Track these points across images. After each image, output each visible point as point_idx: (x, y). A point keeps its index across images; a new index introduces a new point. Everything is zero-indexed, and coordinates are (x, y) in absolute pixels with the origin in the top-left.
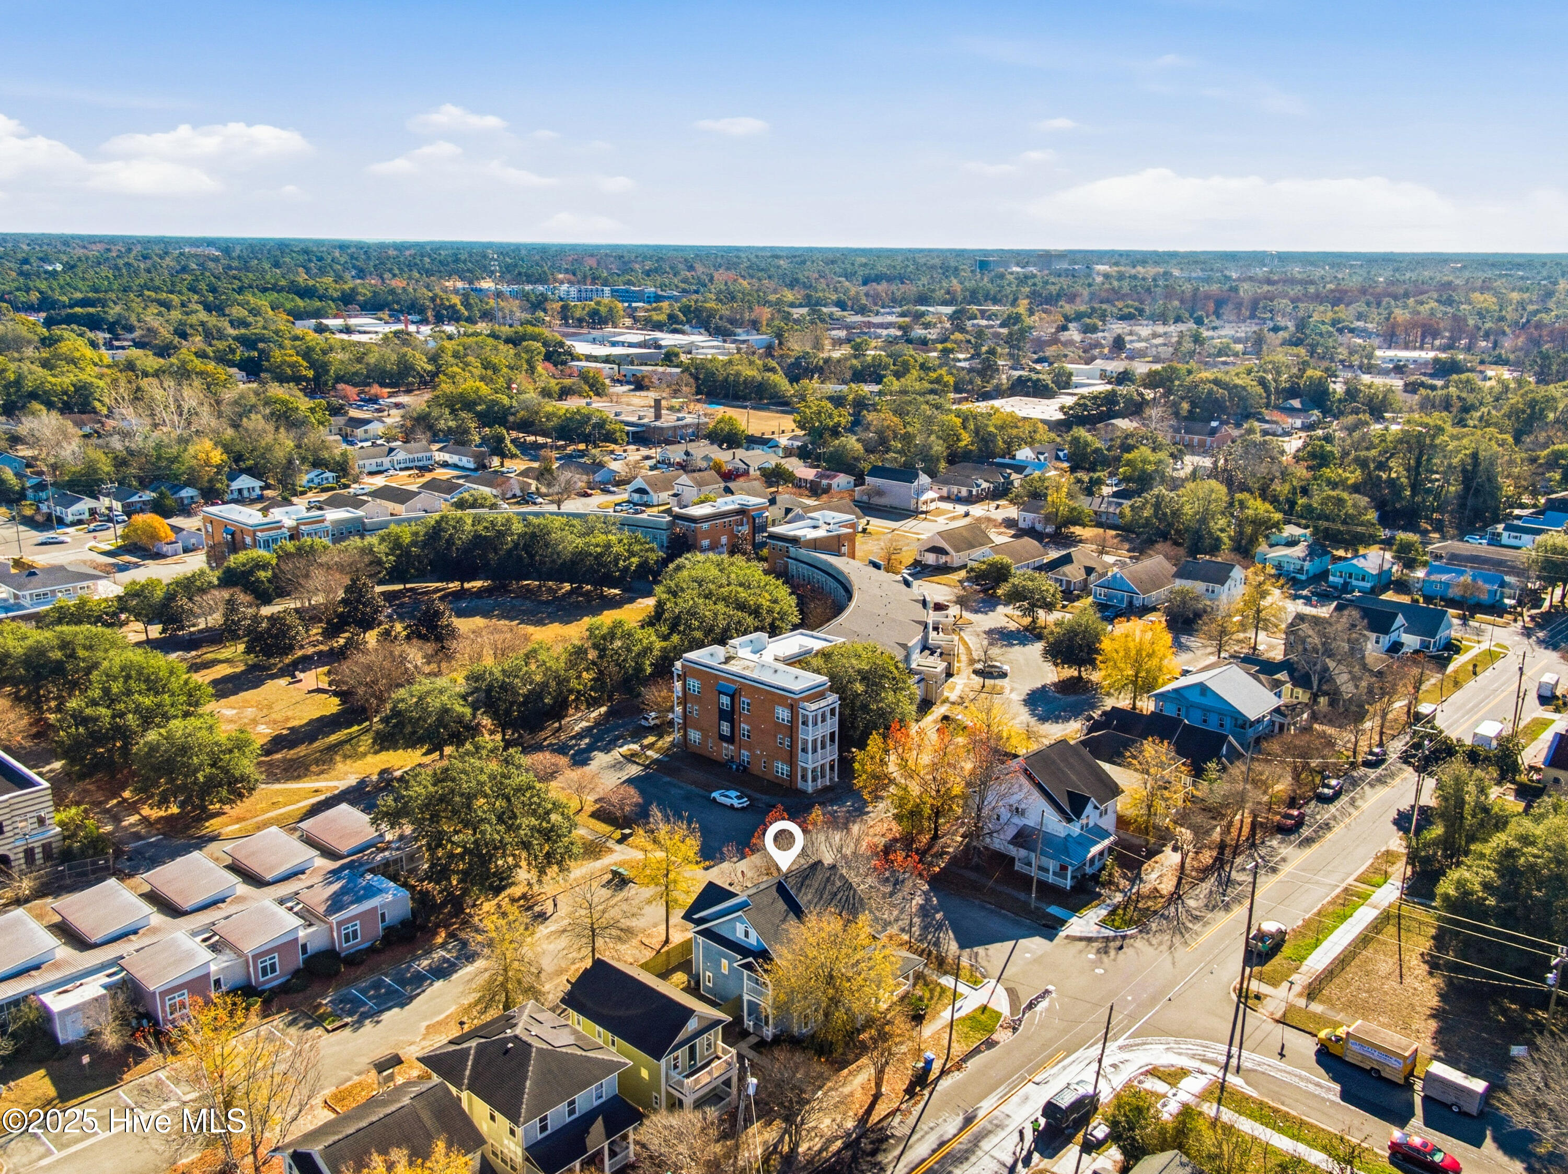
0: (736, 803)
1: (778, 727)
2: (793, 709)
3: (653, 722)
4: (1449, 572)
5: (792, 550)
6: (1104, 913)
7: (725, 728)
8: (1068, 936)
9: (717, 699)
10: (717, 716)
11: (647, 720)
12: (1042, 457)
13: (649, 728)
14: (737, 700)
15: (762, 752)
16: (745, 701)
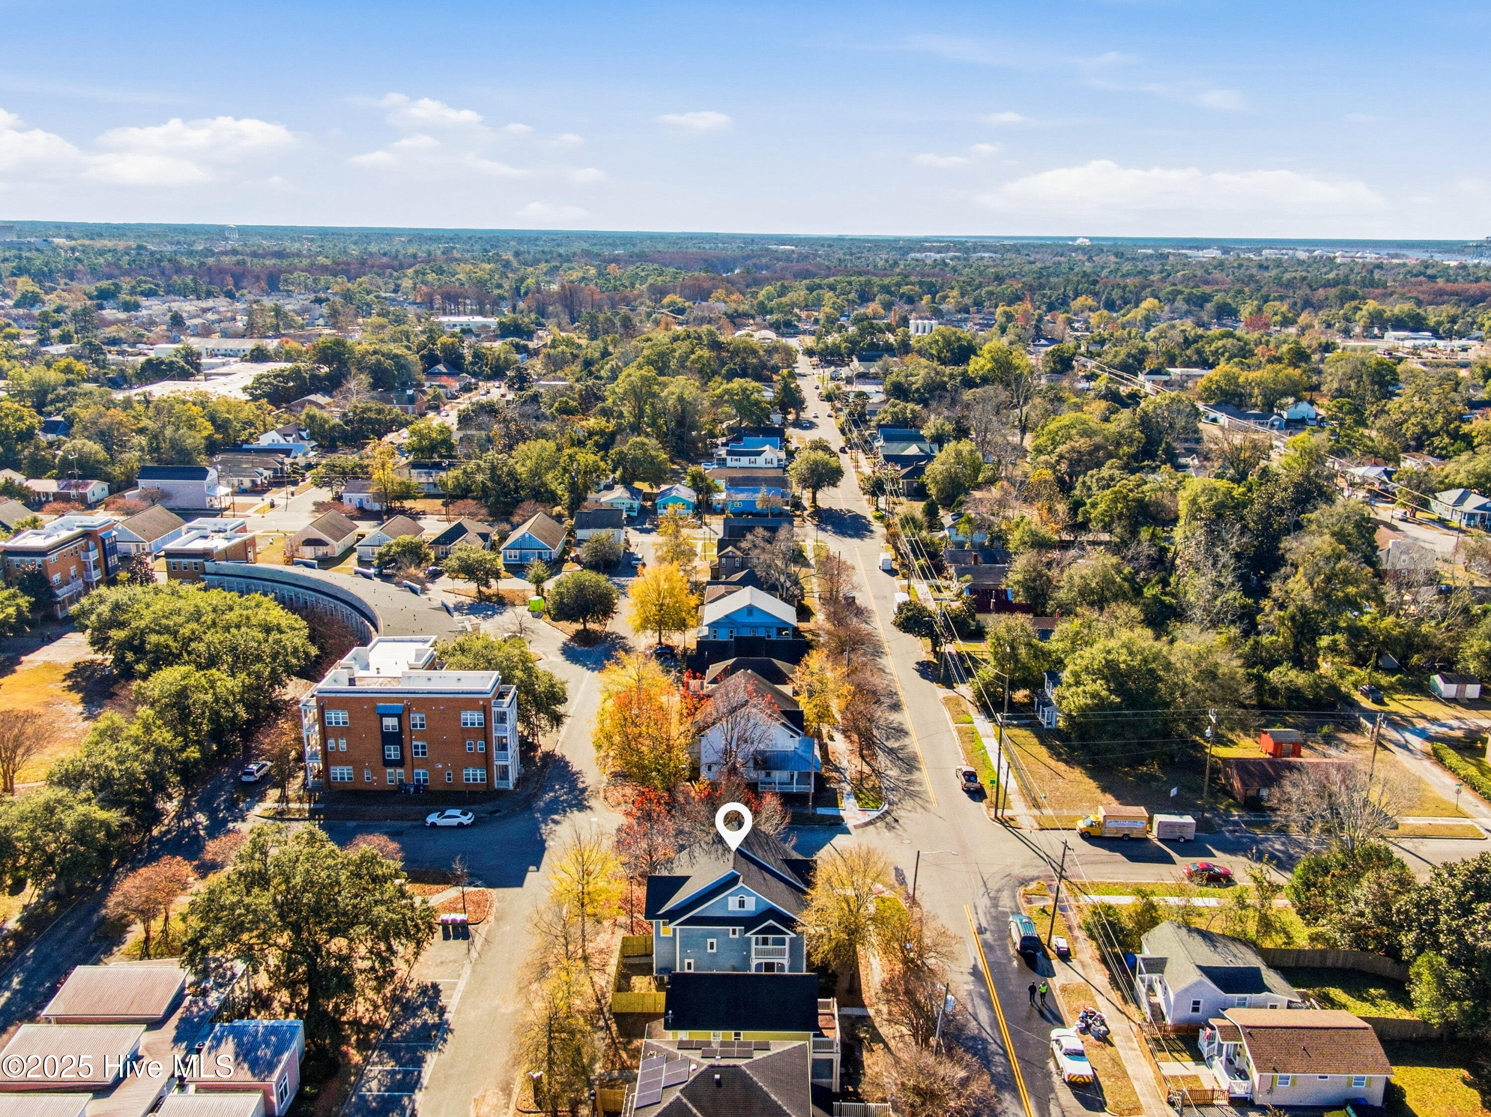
0: (466, 820)
1: (467, 732)
2: (486, 710)
3: (258, 775)
4: (742, 491)
5: (209, 566)
6: (853, 800)
7: (393, 752)
8: (856, 827)
9: (378, 724)
10: (379, 741)
11: (251, 774)
12: (290, 439)
13: (256, 782)
14: (405, 718)
15: (445, 764)
16: (417, 718)
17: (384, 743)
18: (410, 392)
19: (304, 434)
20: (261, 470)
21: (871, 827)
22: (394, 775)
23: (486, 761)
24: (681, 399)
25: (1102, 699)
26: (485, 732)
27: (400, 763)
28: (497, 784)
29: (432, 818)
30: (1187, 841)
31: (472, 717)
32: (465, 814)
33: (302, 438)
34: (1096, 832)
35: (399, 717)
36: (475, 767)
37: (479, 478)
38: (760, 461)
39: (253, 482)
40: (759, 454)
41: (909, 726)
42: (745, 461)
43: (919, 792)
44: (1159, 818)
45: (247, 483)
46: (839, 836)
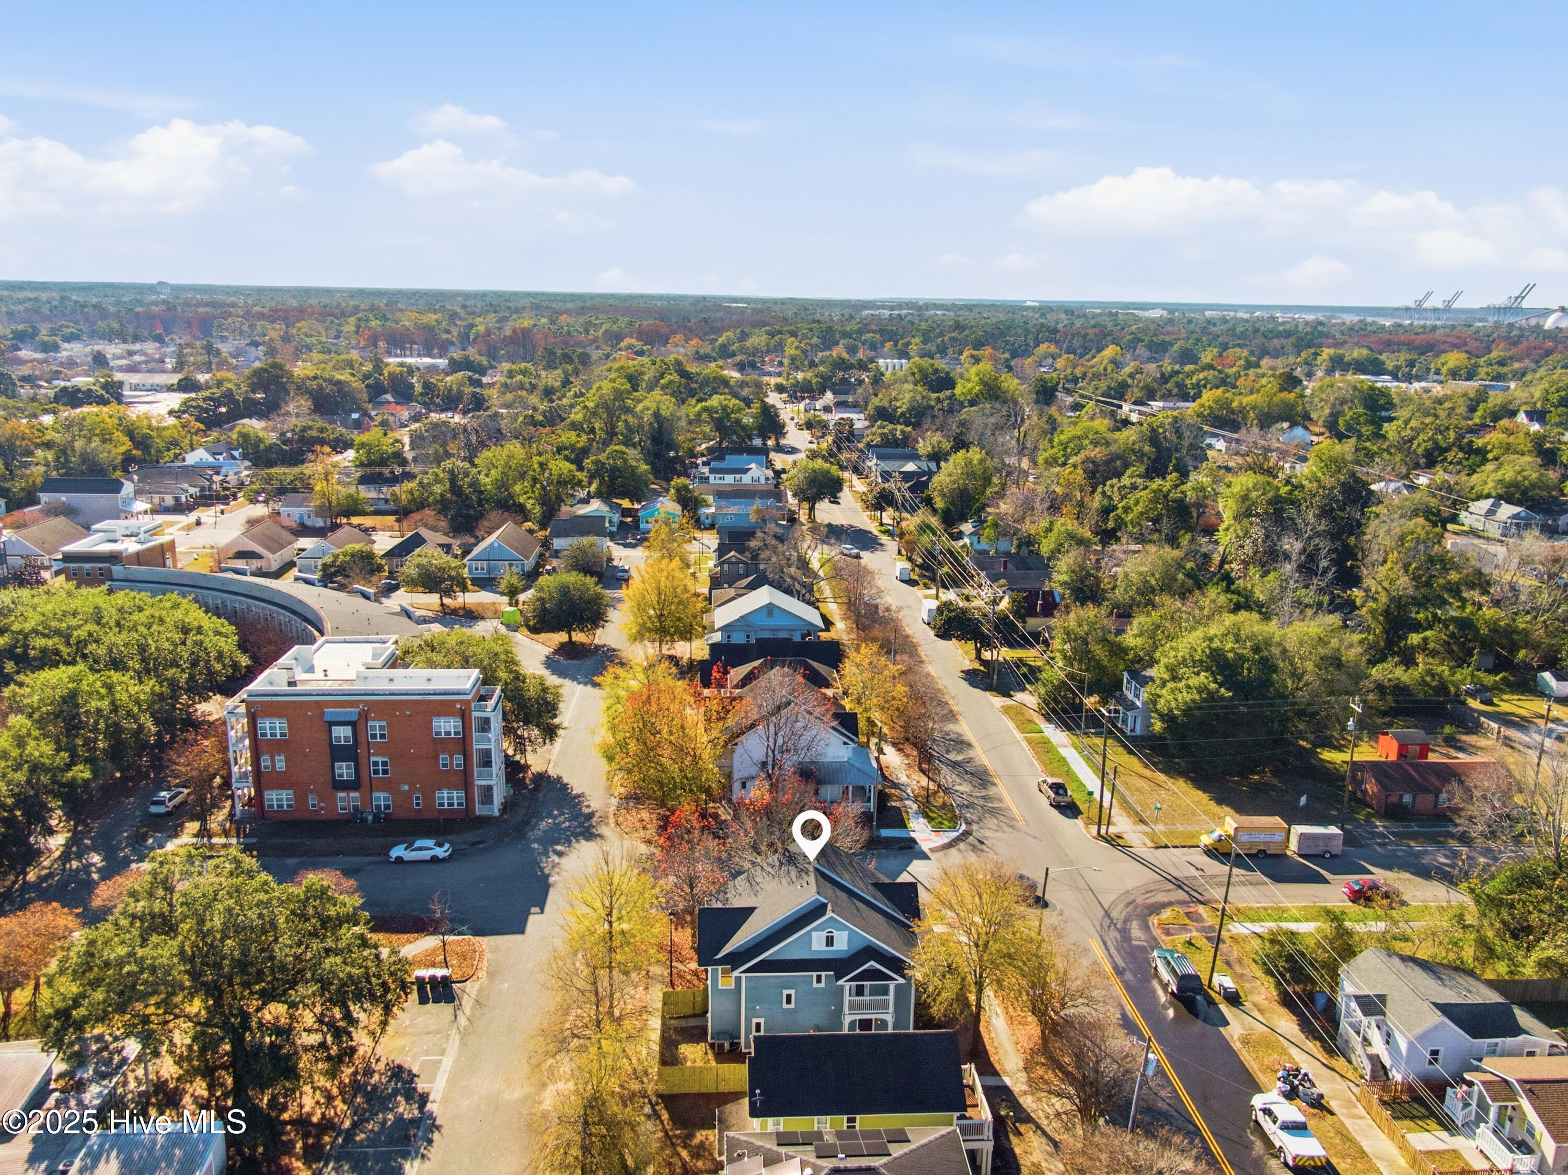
0: (441, 852)
1: (441, 744)
2: (464, 715)
3: (171, 804)
4: (734, 504)
5: (117, 569)
6: (922, 820)
7: (344, 770)
8: (932, 850)
9: (323, 736)
10: (327, 758)
11: (162, 803)
12: (221, 457)
13: (169, 814)
14: (361, 727)
15: (412, 785)
16: (376, 726)
17: (334, 760)
18: (355, 416)
19: (236, 453)
20: (185, 486)
21: (953, 850)
22: (346, 800)
23: (465, 780)
24: (657, 415)
25: (1211, 693)
26: (463, 743)
27: (354, 785)
28: (480, 810)
29: (398, 852)
30: (1333, 856)
31: (447, 726)
32: (440, 845)
33: (234, 458)
34: (1225, 848)
35: (353, 724)
36: (450, 788)
37: (438, 489)
38: (746, 479)
39: (177, 499)
40: (746, 471)
41: (969, 736)
42: (729, 479)
43: (1001, 809)
44: (1299, 829)
45: (169, 500)
46: (915, 862)
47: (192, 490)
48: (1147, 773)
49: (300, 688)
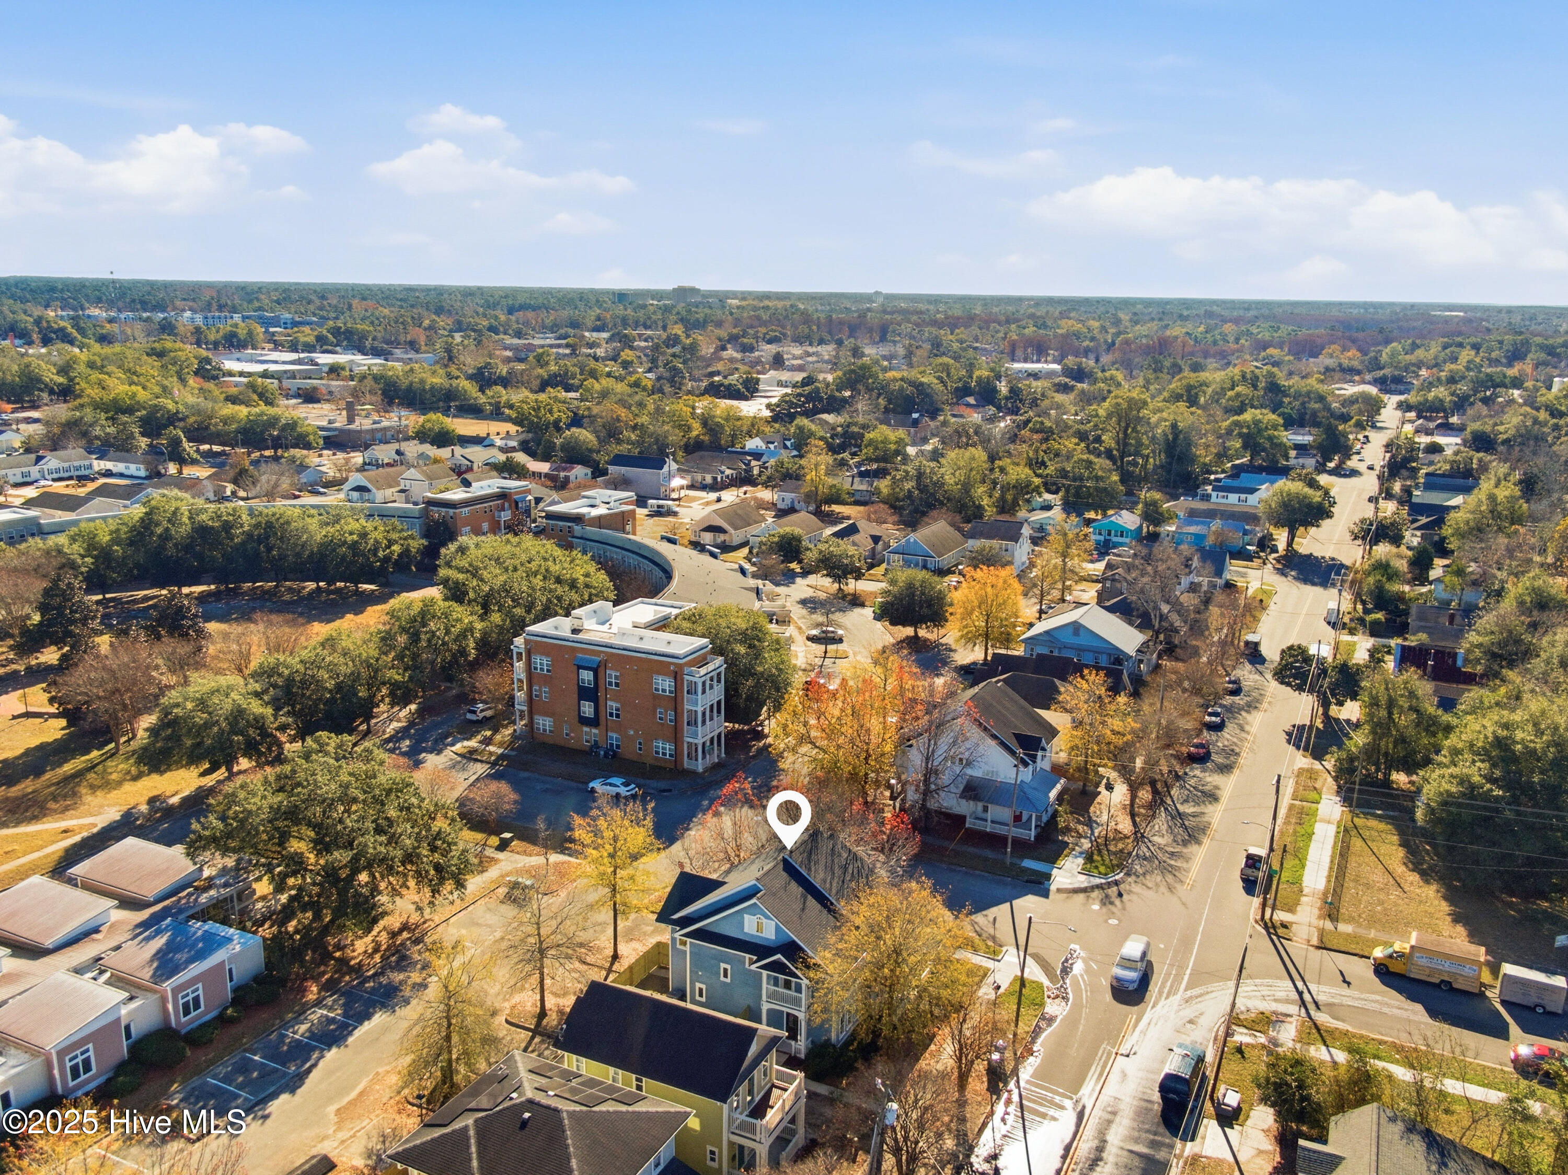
0: (624, 791)
1: (657, 698)
2: (677, 676)
3: (481, 715)
4: (1197, 524)
5: (577, 529)
6: (1081, 861)
7: (588, 709)
8: (1059, 890)
9: (574, 675)
10: (576, 696)
11: (474, 712)
12: (772, 446)
13: (478, 722)
14: (601, 674)
15: (636, 731)
16: (612, 674)
17: (580, 699)
18: (915, 416)
19: (788, 443)
20: (723, 468)
21: (1081, 896)
22: (589, 735)
23: (676, 737)
24: (1174, 426)
25: (1473, 787)
26: (675, 701)
27: (594, 722)
28: (686, 764)
29: (594, 784)
31: (664, 684)
32: (626, 784)
33: (786, 447)
34: (1395, 967)
35: (595, 670)
36: (665, 740)
37: (908, 485)
39: (715, 479)
40: (1252, 491)
41: (1225, 792)
42: (1233, 498)
43: (1179, 869)
44: (1509, 969)
45: (709, 479)
46: (1030, 898)
47: (728, 472)
48: (1400, 869)
49: (581, 636)
